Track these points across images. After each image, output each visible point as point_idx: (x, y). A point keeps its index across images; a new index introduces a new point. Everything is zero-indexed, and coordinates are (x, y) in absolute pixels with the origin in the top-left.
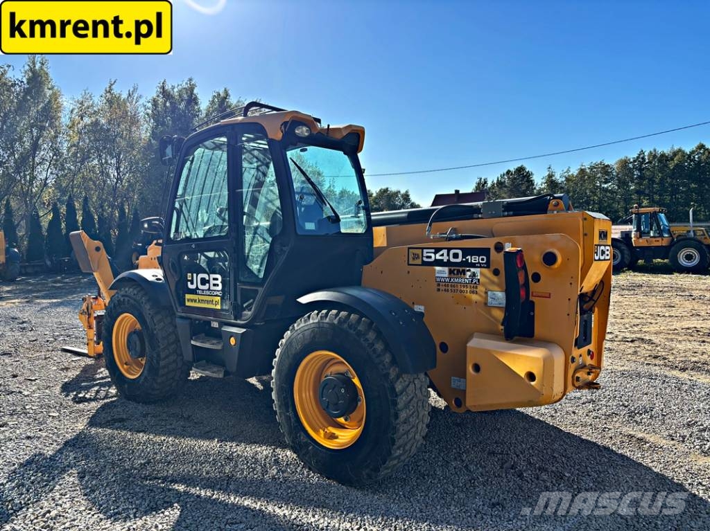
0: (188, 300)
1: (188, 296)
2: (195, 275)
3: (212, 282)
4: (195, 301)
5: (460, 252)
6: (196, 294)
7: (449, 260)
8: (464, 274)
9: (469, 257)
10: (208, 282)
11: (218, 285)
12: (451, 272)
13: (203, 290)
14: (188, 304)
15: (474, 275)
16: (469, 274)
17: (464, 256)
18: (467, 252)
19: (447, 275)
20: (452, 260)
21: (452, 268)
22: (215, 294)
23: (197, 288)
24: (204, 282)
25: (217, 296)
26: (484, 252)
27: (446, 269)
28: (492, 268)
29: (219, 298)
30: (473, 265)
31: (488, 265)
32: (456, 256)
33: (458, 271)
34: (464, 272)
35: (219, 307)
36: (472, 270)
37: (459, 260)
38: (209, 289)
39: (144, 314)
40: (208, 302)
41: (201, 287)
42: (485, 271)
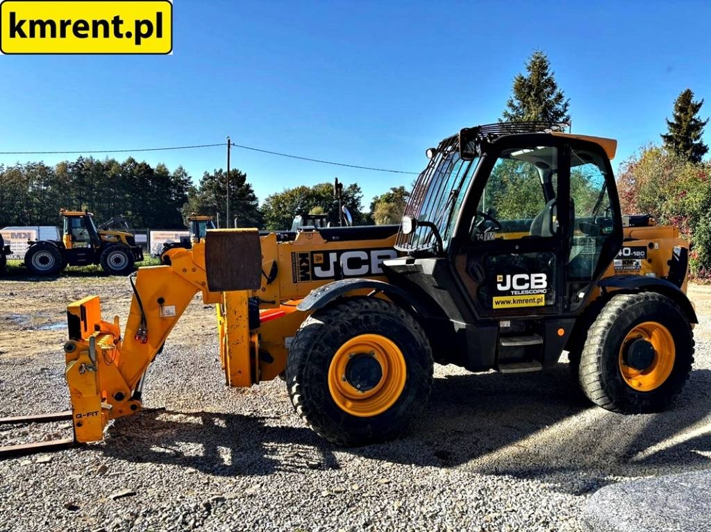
0: (497, 303)
1: (495, 299)
2: (508, 277)
3: (533, 281)
4: (509, 302)
5: (629, 249)
6: (510, 294)
7: (622, 255)
8: (632, 263)
9: (634, 252)
10: (529, 281)
11: (541, 284)
12: (624, 263)
13: (520, 291)
14: (495, 306)
15: (638, 263)
16: (635, 263)
17: (632, 252)
18: (633, 249)
19: (621, 265)
20: (625, 255)
21: (625, 260)
22: (538, 292)
23: (512, 288)
24: (521, 282)
25: (540, 293)
26: (643, 249)
27: (621, 261)
28: (648, 258)
29: (543, 296)
30: (637, 258)
31: (645, 257)
32: (627, 252)
33: (628, 261)
34: (632, 262)
35: (542, 304)
36: (637, 260)
37: (629, 254)
38: (529, 288)
39: (409, 329)
40: (527, 301)
41: (516, 287)
42: (644, 260)
